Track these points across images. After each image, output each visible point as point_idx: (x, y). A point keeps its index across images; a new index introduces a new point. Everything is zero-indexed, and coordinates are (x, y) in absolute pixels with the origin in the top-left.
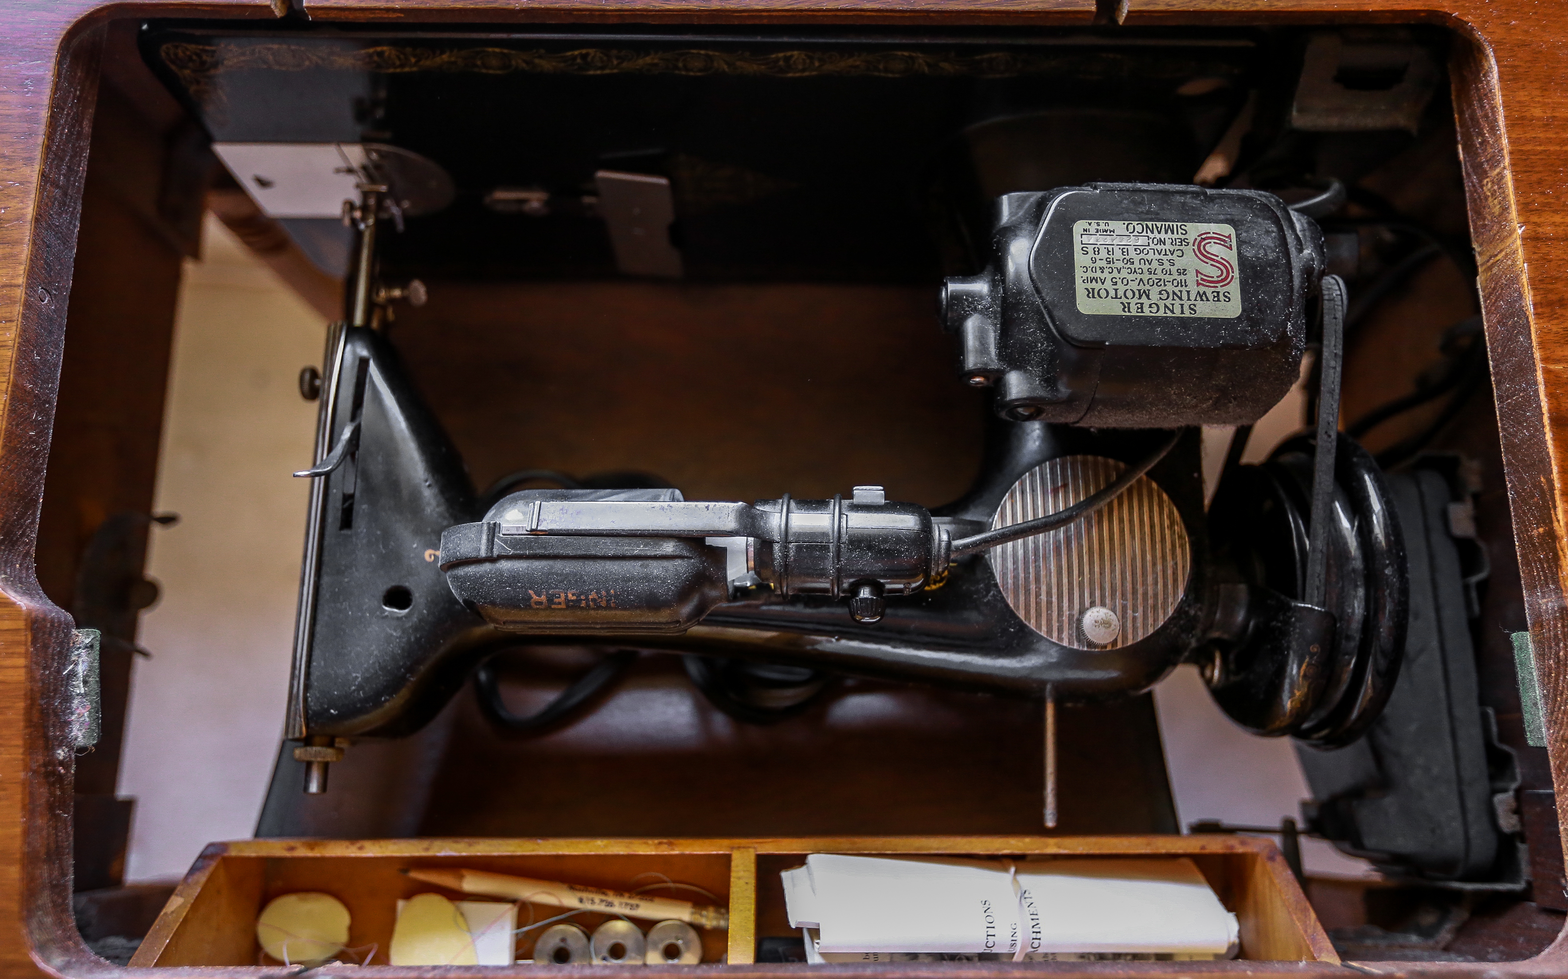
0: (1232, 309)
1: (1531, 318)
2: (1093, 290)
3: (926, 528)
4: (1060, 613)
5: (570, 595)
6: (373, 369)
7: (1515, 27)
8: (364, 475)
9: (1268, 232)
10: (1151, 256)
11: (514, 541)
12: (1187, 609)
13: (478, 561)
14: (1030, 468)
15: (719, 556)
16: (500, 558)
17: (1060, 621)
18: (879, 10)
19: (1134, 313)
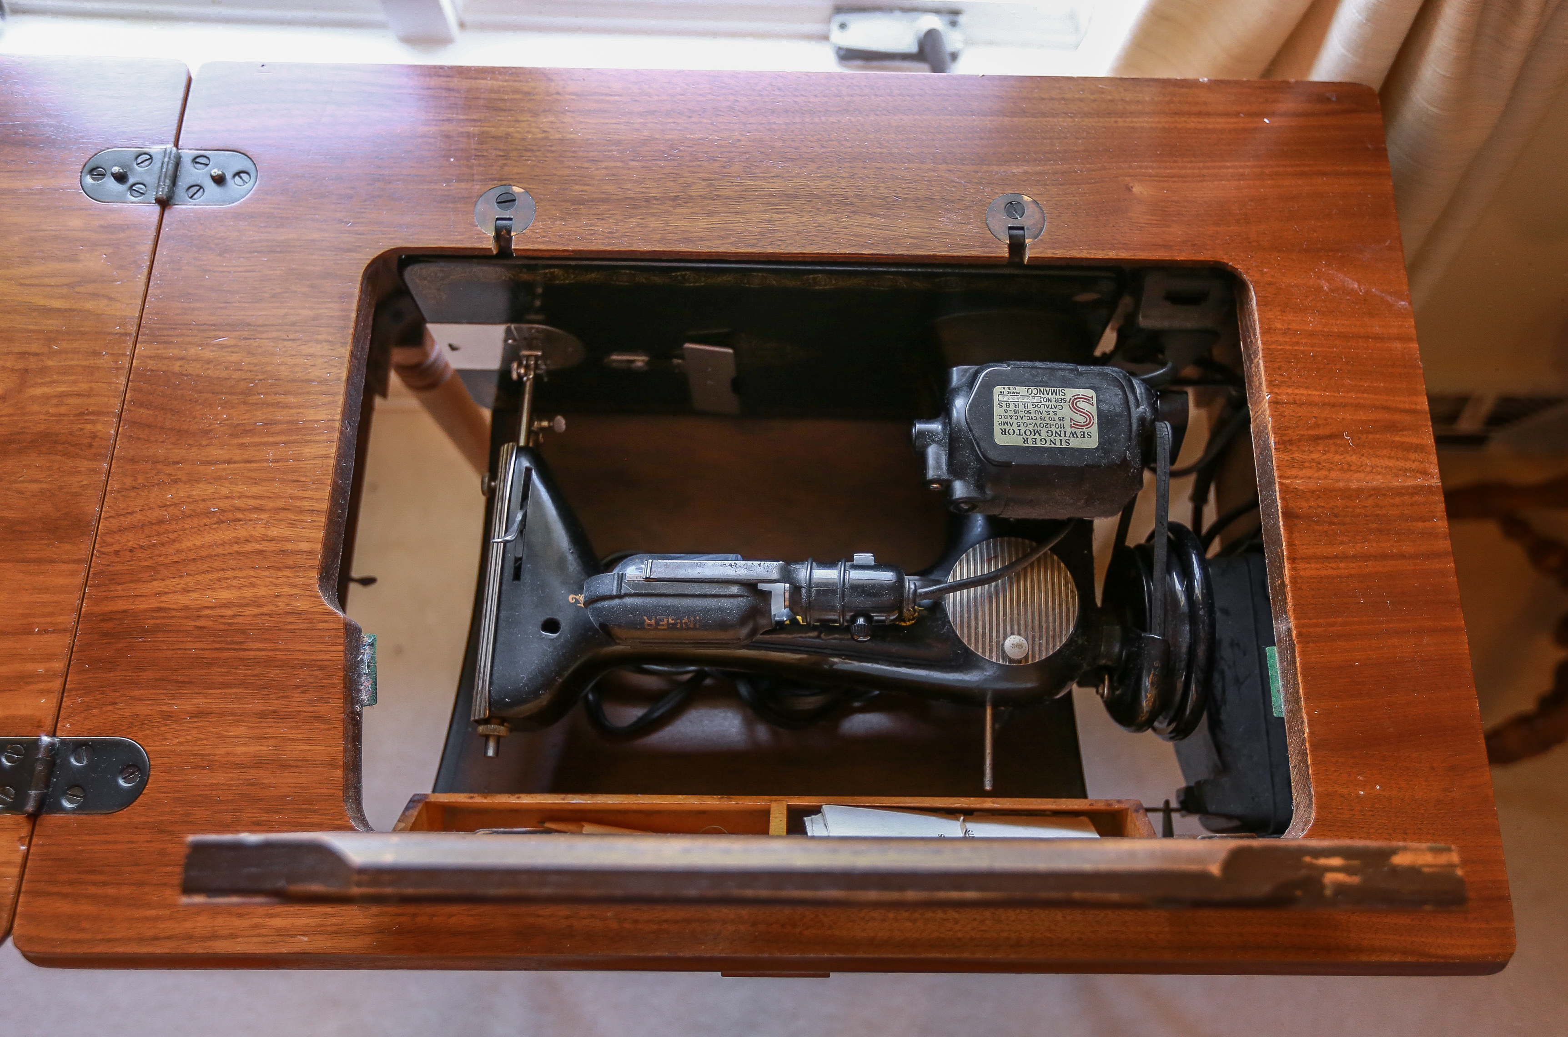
0: (1092, 442)
1: (1273, 451)
2: (1005, 429)
3: (900, 582)
4: (991, 641)
5: (670, 620)
6: (534, 476)
7: (1266, 273)
8: (529, 546)
9: (1116, 395)
10: (1042, 409)
11: (634, 584)
12: (1076, 639)
13: (611, 597)
14: (973, 546)
15: (766, 596)
16: (626, 595)
17: (991, 646)
18: (872, 254)
19: (1031, 445)
